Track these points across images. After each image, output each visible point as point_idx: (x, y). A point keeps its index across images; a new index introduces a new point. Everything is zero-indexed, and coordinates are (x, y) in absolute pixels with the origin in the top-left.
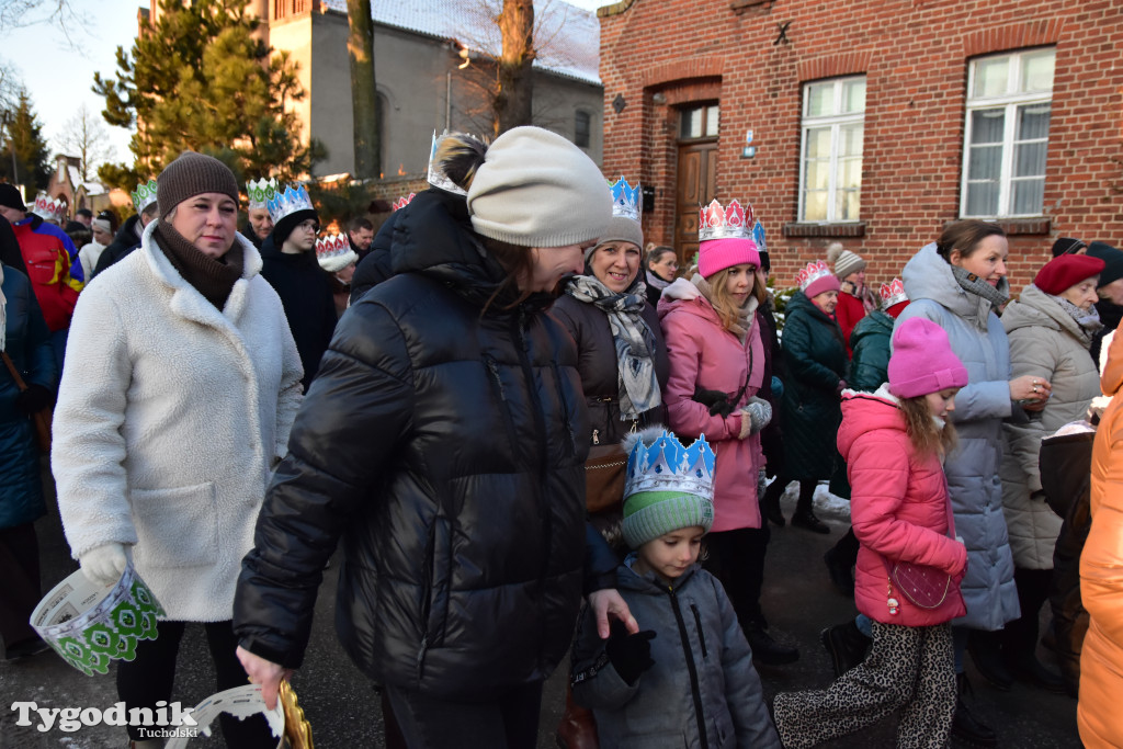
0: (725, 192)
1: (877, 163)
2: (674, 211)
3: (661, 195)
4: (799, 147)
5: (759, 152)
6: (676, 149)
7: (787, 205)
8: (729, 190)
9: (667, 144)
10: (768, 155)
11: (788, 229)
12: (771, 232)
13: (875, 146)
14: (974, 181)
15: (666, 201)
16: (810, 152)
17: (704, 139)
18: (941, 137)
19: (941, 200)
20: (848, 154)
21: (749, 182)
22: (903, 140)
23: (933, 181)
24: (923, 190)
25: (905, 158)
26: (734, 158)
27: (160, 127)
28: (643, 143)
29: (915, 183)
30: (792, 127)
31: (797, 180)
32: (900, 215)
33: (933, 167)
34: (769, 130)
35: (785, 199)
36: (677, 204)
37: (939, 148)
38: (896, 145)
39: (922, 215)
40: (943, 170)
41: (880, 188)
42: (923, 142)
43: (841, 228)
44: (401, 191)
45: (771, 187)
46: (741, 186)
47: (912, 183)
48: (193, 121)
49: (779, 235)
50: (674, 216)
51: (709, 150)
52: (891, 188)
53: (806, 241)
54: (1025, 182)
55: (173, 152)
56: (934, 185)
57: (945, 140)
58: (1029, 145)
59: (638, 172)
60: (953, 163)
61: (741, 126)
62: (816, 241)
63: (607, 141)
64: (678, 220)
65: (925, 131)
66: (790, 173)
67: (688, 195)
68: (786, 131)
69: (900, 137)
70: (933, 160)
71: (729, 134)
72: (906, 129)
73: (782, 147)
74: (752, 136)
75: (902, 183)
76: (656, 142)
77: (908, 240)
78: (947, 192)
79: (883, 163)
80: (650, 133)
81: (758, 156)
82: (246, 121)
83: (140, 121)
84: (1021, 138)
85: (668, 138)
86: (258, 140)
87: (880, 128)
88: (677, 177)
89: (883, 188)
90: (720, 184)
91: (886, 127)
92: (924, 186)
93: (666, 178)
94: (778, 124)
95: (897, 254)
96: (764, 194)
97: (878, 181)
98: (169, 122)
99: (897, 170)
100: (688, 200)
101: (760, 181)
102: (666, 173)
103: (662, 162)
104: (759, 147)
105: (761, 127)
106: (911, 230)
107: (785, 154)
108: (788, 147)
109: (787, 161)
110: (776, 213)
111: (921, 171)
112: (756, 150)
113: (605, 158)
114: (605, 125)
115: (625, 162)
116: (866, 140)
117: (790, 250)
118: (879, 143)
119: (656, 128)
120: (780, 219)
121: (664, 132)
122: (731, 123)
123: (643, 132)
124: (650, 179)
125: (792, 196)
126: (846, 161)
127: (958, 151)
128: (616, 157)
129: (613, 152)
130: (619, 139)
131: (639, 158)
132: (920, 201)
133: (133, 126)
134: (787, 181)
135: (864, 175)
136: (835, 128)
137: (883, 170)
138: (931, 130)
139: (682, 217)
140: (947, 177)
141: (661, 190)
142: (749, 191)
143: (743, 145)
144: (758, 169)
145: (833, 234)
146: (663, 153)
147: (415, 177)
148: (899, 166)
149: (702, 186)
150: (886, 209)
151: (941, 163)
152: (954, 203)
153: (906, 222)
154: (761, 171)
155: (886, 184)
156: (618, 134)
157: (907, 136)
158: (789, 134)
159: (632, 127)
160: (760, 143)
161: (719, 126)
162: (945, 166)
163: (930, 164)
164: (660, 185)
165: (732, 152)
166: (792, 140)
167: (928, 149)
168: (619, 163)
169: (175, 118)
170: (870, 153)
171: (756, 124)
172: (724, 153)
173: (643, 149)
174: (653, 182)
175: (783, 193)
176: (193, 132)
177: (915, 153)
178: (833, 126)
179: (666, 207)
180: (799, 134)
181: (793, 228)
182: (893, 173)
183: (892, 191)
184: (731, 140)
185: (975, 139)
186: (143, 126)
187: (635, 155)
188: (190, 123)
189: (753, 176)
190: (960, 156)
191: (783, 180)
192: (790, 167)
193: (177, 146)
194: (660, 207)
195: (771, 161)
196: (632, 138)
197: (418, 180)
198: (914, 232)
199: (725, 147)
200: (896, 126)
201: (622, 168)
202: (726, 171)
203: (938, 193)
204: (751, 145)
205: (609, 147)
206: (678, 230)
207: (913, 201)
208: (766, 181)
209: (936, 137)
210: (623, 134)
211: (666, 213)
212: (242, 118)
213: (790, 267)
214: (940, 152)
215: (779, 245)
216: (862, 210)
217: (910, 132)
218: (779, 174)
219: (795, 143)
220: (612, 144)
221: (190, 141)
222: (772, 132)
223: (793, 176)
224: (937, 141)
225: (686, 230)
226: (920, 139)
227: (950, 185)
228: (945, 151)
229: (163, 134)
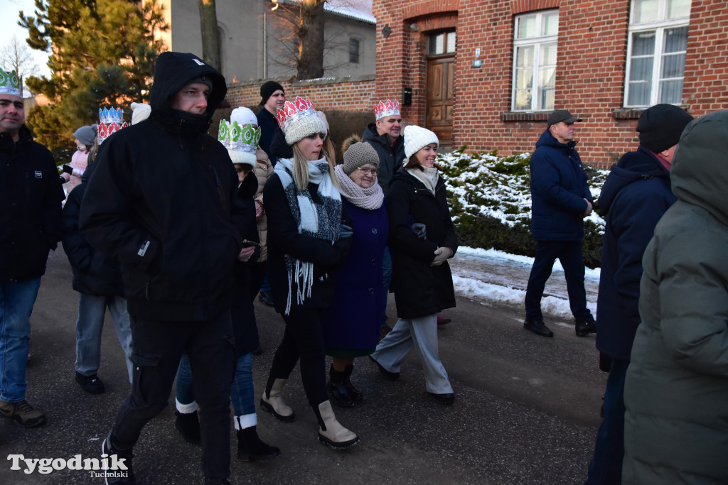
0: (461, 91)
1: (567, 70)
2: (425, 104)
3: (416, 94)
4: (512, 59)
5: (484, 63)
6: (426, 62)
7: (504, 100)
8: (464, 89)
9: (420, 58)
10: (490, 65)
11: (505, 116)
12: (493, 118)
13: (565, 58)
14: (634, 82)
15: (420, 98)
16: (519, 63)
17: (445, 55)
18: (611, 51)
19: (611, 95)
20: (546, 64)
21: (478, 84)
22: (585, 54)
23: (605, 82)
24: (598, 88)
25: (586, 66)
26: (467, 68)
27: (68, 50)
28: (404, 58)
29: (593, 83)
30: (507, 46)
31: (511, 82)
32: (583, 106)
33: (605, 72)
34: (491, 48)
35: (502, 96)
36: (427, 100)
37: (610, 59)
38: (580, 57)
39: (598, 105)
40: (612, 75)
41: (568, 88)
42: (599, 55)
43: (542, 115)
44: (237, 93)
45: (492, 87)
46: (472, 87)
47: (590, 83)
48: (91, 46)
49: (499, 120)
50: (425, 108)
51: (448, 63)
52: (576, 87)
53: (517, 124)
54: (668, 82)
55: (78, 68)
56: (606, 85)
57: (614, 54)
58: (671, 56)
59: (400, 78)
60: (619, 69)
61: (471, 46)
62: (524, 124)
63: (379, 57)
64: (428, 111)
65: (600, 48)
66: (506, 77)
67: (434, 93)
68: (503, 49)
69: (582, 52)
70: (606, 67)
71: (463, 51)
72: (587, 46)
73: (500, 60)
74: (479, 53)
75: (583, 84)
76: (413, 58)
77: (588, 123)
78: (615, 90)
79: (570, 70)
80: (409, 51)
81: (484, 66)
82: (128, 46)
83: (54, 46)
84: (666, 52)
85: (420, 54)
86: (137, 59)
87: (568, 46)
88: (427, 81)
89: (570, 87)
90: (457, 86)
91: (573, 45)
92: (599, 86)
93: (420, 82)
94: (497, 44)
95: (581, 132)
96: (488, 92)
97: (566, 83)
98: (74, 46)
99: (580, 75)
100: (434, 97)
101: (486, 84)
102: (420, 78)
103: (416, 71)
104: (484, 60)
105: (485, 46)
106: (590, 116)
107: (502, 64)
108: (505, 60)
109: (504, 69)
110: (496, 105)
111: (597, 75)
112: (482, 62)
113: (377, 69)
114: (378, 46)
115: (392, 71)
116: (559, 54)
117: (506, 131)
118: (567, 56)
119: (413, 47)
120: (499, 109)
121: (417, 51)
122: (465, 44)
123: (404, 50)
124: (408, 83)
125: (507, 93)
126: (544, 69)
127: (623, 61)
128: (385, 68)
129: (383, 64)
130: (387, 56)
131: (402, 68)
132: (596, 95)
133: (49, 49)
134: (504, 83)
135: (557, 78)
136: (537, 47)
137: (570, 75)
138: (604, 47)
139: (430, 109)
140: (615, 79)
141: (416, 91)
142: (478, 90)
143: (472, 59)
144: (484, 75)
145: (536, 119)
146: (417, 65)
147: (246, 84)
148: (582, 72)
149: (444, 87)
150: (573, 102)
151: (611, 69)
152: (620, 97)
153: (587, 110)
154: (486, 77)
155: (573, 85)
156: (387, 52)
157: (587, 51)
158: (505, 50)
159: (396, 47)
160: (485, 57)
161: (456, 46)
162: (614, 71)
163: (603, 70)
164: (415, 87)
165: (465, 64)
166: (507, 55)
167: (601, 60)
168: (387, 72)
169: (79, 44)
170: (562, 63)
171: (483, 44)
172: (460, 64)
173: (403, 62)
174: (410, 85)
175: (501, 91)
176: (92, 54)
177: (592, 63)
178: (535, 45)
179: (419, 102)
180: (512, 50)
181: (509, 115)
182: (577, 77)
183: (577, 89)
184: (465, 55)
185: (633, 53)
186: (57, 50)
187: (398, 67)
188: (90, 47)
189: (480, 80)
190: (624, 65)
191: (501, 83)
192: (506, 73)
193: (81, 64)
194: (416, 102)
195: (493, 70)
196: (396, 55)
197: (248, 85)
198: (592, 117)
199: (460, 60)
200: (580, 44)
201: (389, 75)
202: (461, 77)
203: (609, 90)
204: (479, 59)
205: (381, 61)
206: (428, 117)
207: (591, 96)
208: (489, 83)
209: (607, 51)
210: (389, 52)
211: (420, 106)
212: (126, 44)
213: (507, 142)
214: (611, 62)
215: (498, 127)
216: (556, 102)
217: (590, 48)
218: (498, 78)
219: (509, 57)
220: (382, 59)
221: (89, 60)
222: (494, 49)
223: (508, 80)
224: (608, 54)
225: (434, 118)
226: (596, 53)
227: (618, 84)
228: (614, 61)
229: (70, 55)
